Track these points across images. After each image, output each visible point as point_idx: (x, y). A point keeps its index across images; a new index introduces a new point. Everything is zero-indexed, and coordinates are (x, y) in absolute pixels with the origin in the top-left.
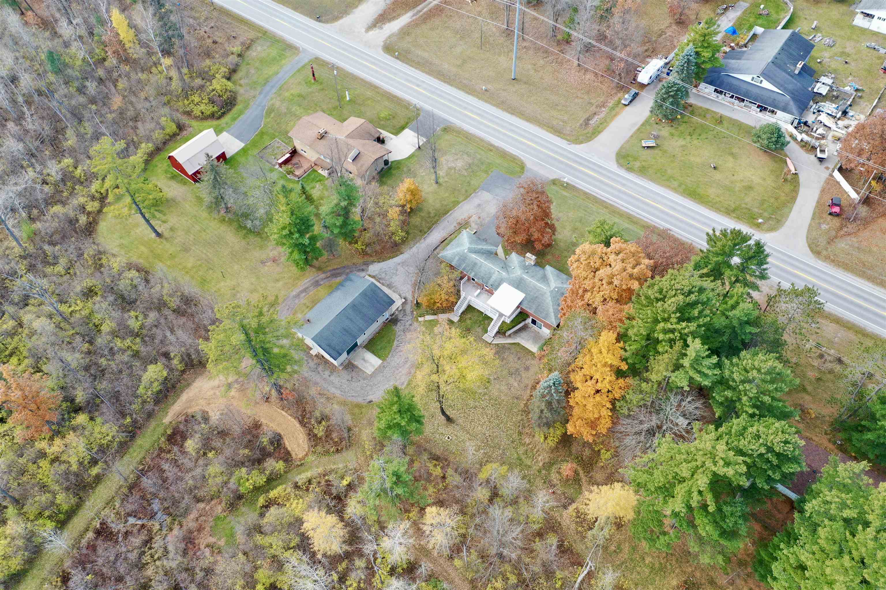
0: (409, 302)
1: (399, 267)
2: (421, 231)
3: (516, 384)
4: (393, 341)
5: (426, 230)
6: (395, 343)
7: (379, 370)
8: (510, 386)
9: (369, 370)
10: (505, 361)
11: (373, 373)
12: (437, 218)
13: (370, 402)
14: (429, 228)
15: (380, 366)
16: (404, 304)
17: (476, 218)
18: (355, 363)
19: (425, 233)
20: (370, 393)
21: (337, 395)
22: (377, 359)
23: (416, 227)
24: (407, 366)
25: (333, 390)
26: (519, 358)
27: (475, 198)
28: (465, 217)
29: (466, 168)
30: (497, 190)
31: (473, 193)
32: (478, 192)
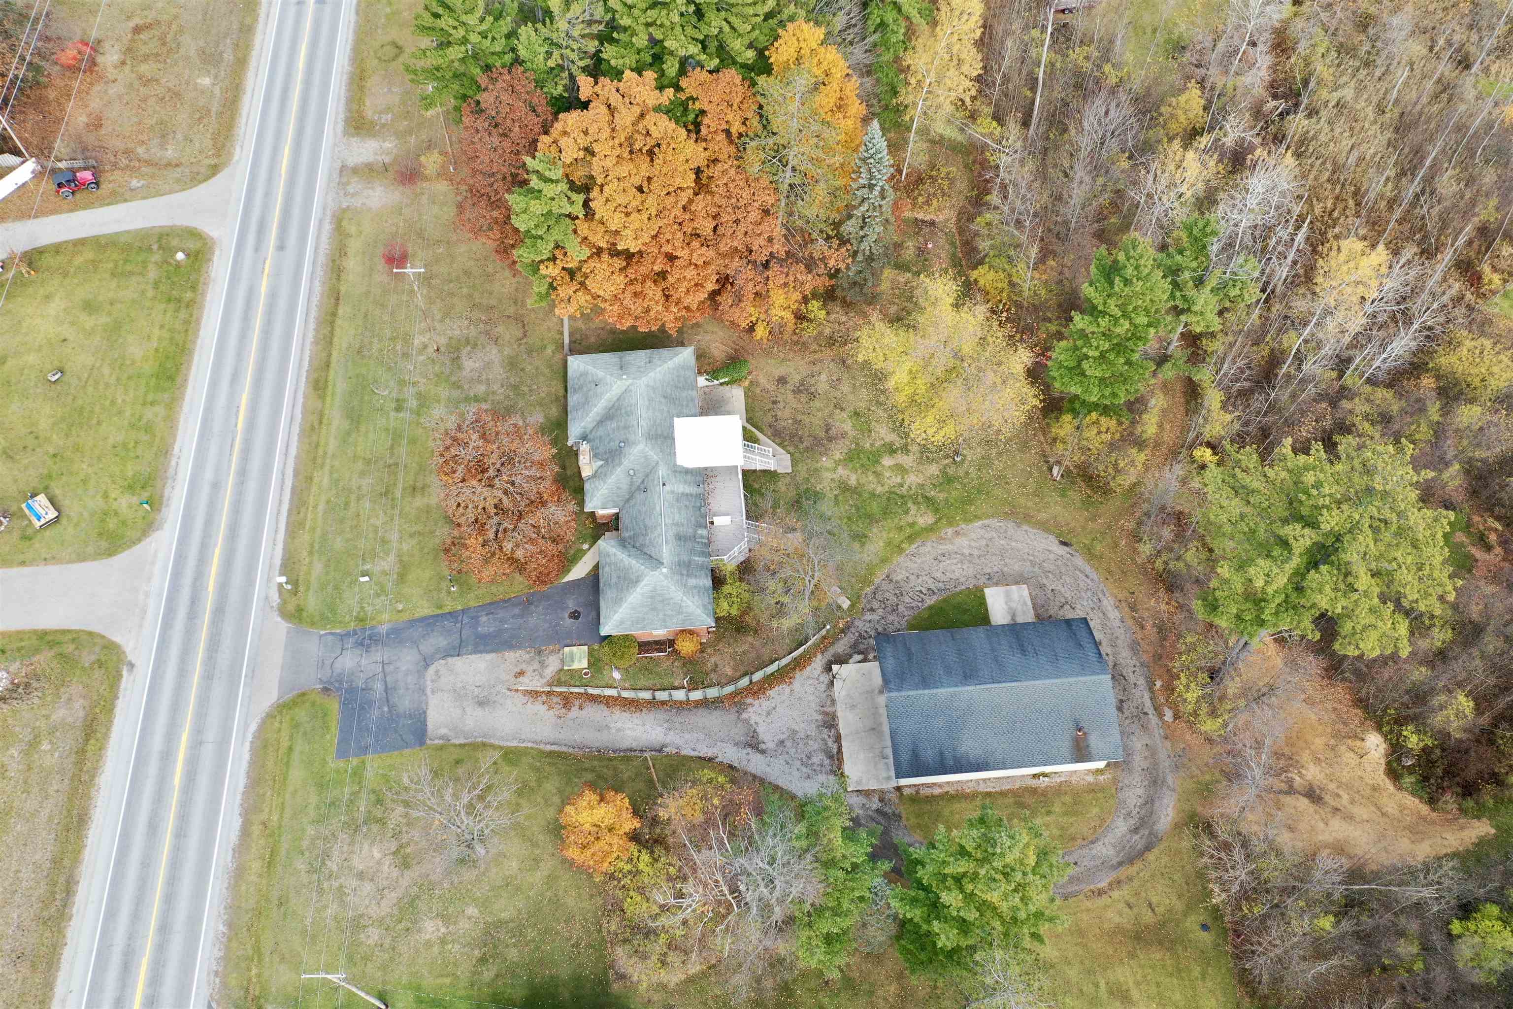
0: (829, 655)
1: (770, 745)
3: (823, 377)
4: (930, 608)
6: (930, 601)
7: (1001, 579)
8: (834, 384)
9: (1021, 594)
10: (799, 417)
11: (1017, 583)
12: (587, 764)
13: (1065, 544)
14: (627, 759)
15: (997, 584)
16: (841, 660)
17: (524, 680)
20: (1052, 556)
21: (1111, 600)
22: (990, 601)
24: (949, 547)
26: (774, 402)
27: (466, 729)
28: (538, 708)
29: (375, 828)
30: (405, 703)
31: (455, 745)
32: (442, 737)
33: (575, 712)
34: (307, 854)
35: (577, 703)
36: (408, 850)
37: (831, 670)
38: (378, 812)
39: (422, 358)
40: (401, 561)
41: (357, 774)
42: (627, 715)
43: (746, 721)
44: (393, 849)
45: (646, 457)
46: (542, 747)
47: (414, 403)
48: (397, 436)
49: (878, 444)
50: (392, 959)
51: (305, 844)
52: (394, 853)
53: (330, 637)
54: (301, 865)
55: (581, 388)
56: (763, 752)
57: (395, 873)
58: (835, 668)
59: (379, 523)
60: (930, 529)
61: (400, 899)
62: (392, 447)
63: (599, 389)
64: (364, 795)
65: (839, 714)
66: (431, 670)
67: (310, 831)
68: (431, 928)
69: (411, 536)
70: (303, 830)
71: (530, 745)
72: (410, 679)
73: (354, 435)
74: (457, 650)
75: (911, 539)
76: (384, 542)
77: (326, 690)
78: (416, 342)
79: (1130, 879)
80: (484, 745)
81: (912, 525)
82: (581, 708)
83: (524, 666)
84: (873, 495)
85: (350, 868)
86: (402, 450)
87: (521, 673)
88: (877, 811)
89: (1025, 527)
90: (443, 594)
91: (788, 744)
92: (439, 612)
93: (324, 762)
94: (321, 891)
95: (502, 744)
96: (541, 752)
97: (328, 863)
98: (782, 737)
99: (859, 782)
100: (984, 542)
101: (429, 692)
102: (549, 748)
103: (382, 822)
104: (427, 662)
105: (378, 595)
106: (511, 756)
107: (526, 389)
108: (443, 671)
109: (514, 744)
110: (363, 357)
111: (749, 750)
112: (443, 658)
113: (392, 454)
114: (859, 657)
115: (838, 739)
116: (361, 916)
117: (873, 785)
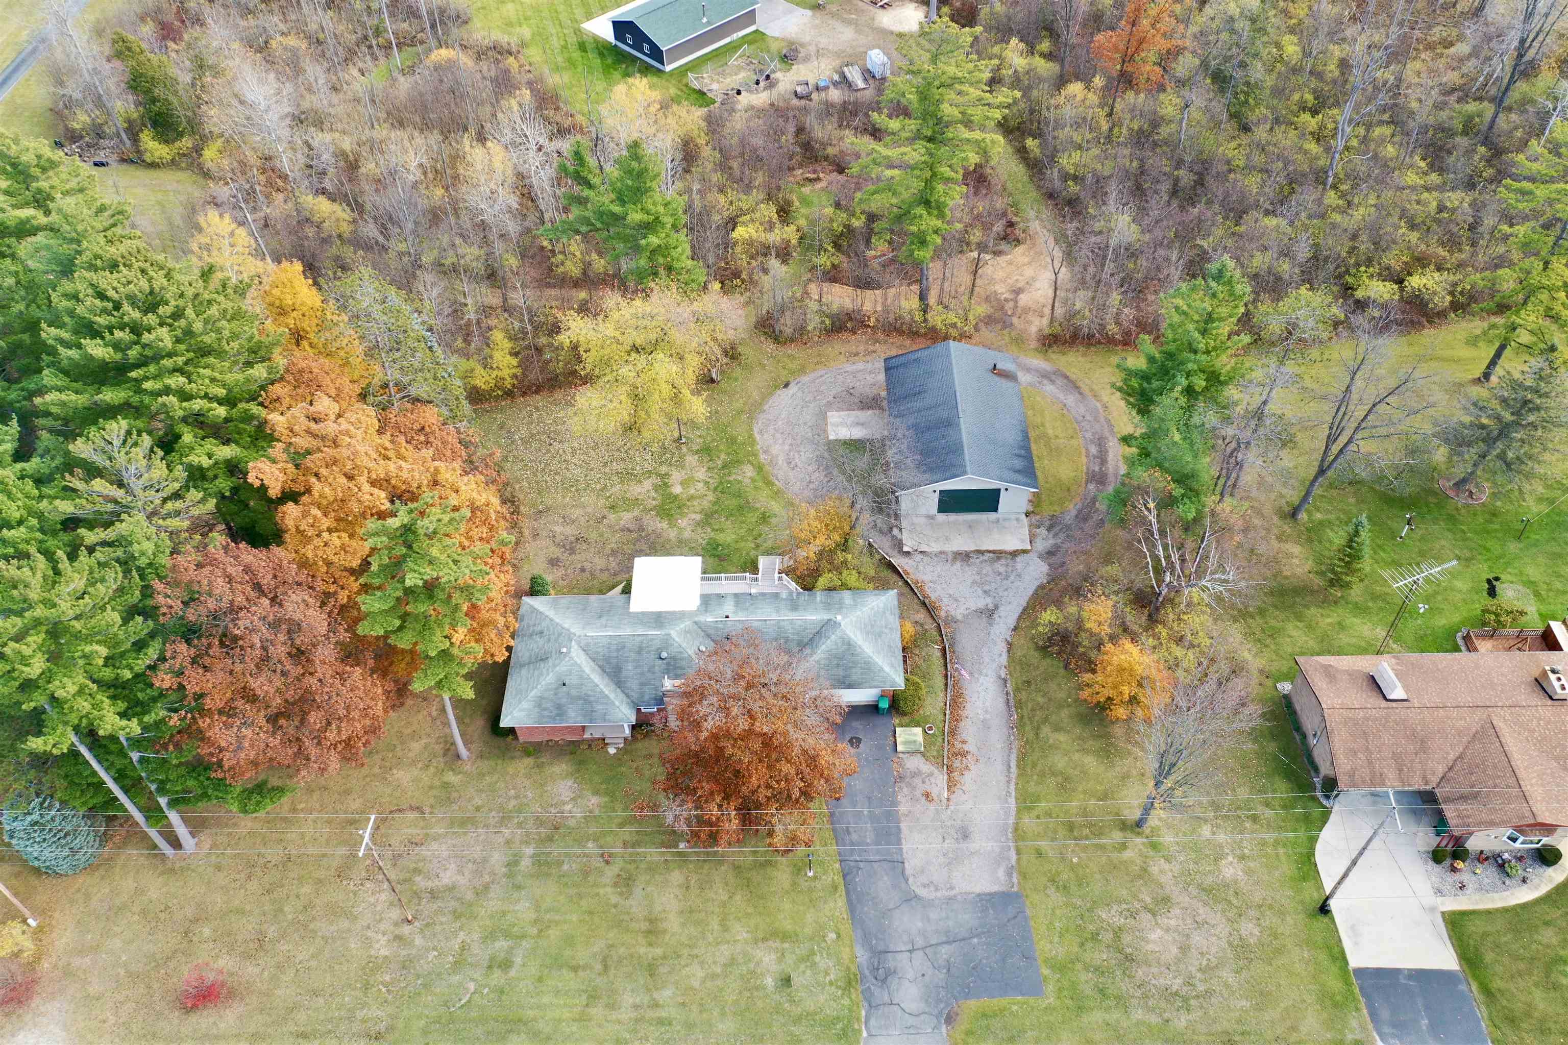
1: (989, 601)
2: (1028, 683)
3: (558, 529)
5: (1023, 696)
6: (838, 477)
7: (820, 427)
8: (567, 520)
9: (834, 417)
11: (825, 418)
12: (1031, 736)
13: (786, 385)
14: (1019, 705)
15: (825, 431)
16: (898, 545)
17: (934, 793)
18: (870, 412)
19: (1017, 690)
20: (799, 395)
22: (842, 437)
23: (1048, 678)
24: (781, 460)
25: (860, 366)
26: (583, 570)
27: (998, 850)
28: (968, 780)
29: (1127, 939)
30: (967, 919)
31: (1018, 860)
32: (1010, 875)
33: (970, 747)
34: (1166, 1015)
35: (958, 745)
36: (1148, 900)
37: (908, 553)
38: (1107, 937)
39: (418, 941)
40: (764, 940)
41: (1061, 968)
42: (968, 706)
43: (966, 616)
44: (1149, 916)
45: (686, 632)
46: (1013, 776)
47: (502, 944)
48: (557, 963)
49: (653, 494)
50: (1271, 907)
51: (1154, 1019)
52: (1154, 915)
53: (872, 1022)
54: (1181, 1022)
55: (559, 707)
56: (996, 607)
57: (1176, 911)
58: (905, 549)
59: (700, 974)
60: (760, 468)
61: (1206, 904)
62: (575, 969)
63: (572, 680)
64: (1087, 957)
65: (955, 549)
66: (922, 892)
67: (1138, 1014)
68: (1230, 869)
69: (725, 929)
70: (1138, 1023)
71: (1012, 787)
72: (934, 915)
73: (541, 1025)
74: (897, 865)
75: (768, 483)
76: (732, 962)
77: (950, 1020)
78: (384, 952)
79: (1092, 390)
80: (1016, 829)
81: (753, 480)
82: (964, 742)
83: (918, 793)
84: (715, 503)
85: (1178, 961)
86: (582, 955)
87: (927, 795)
88: (1049, 530)
89: (766, 407)
90: (818, 884)
91: (987, 588)
92: (842, 888)
93: (1049, 1009)
94: (1209, 993)
95: (1013, 812)
96: (1019, 776)
97: (1174, 988)
98: (980, 592)
99: (1023, 541)
100: (778, 435)
101: (952, 893)
102: (1014, 769)
103: (1118, 933)
104: (911, 899)
105: (814, 965)
106: (1026, 803)
107: (513, 803)
108: (923, 879)
109: (1012, 802)
110: (391, 1029)
111: (995, 616)
112: (907, 880)
113: (584, 968)
114: (895, 531)
115: (980, 552)
116: (1230, 944)
117: (1026, 531)
